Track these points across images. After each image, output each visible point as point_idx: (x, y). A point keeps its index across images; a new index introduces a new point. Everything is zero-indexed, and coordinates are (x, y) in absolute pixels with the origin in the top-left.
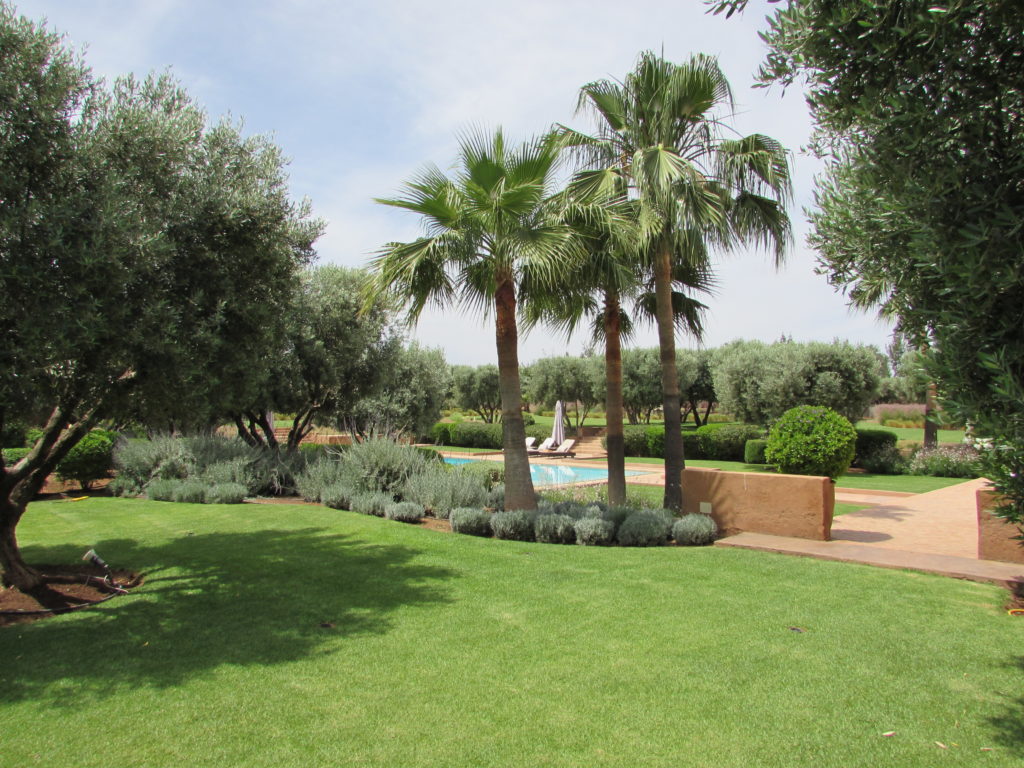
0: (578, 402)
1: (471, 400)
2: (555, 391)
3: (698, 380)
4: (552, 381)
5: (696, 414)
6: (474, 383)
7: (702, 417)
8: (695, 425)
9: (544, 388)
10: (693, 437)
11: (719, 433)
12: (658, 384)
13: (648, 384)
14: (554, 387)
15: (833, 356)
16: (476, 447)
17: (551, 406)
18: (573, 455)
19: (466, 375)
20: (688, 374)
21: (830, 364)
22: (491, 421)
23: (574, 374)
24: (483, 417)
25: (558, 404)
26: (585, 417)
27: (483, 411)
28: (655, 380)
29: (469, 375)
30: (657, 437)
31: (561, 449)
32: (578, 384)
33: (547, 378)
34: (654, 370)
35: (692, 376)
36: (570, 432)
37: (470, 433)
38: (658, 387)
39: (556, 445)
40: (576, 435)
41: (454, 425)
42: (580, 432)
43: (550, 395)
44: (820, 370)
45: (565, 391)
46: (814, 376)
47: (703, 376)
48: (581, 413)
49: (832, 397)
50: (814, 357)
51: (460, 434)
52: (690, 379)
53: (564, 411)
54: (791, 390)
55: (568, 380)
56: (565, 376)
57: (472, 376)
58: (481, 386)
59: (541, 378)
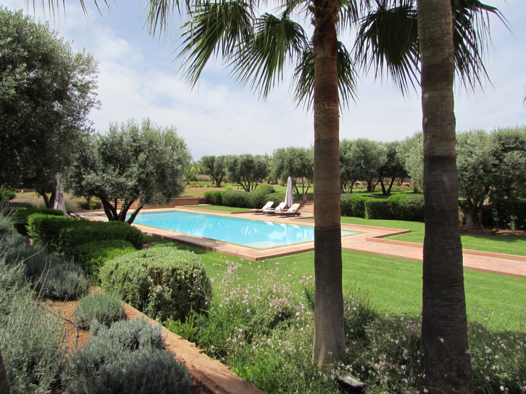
0: (304, 178)
1: (235, 176)
2: (288, 170)
3: (387, 163)
4: (286, 163)
5: (383, 185)
6: (237, 165)
7: (387, 187)
8: (382, 193)
9: (281, 168)
10: (385, 203)
11: (405, 201)
12: (359, 165)
13: (352, 165)
14: (287, 168)
15: (517, 138)
16: (238, 207)
17: (285, 180)
18: (299, 214)
19: (232, 161)
20: (380, 159)
21: (515, 145)
22: (249, 190)
23: (301, 159)
24: (244, 188)
25: (289, 179)
26: (308, 187)
27: (244, 183)
28: (356, 162)
29: (234, 160)
30: (358, 202)
31: (290, 210)
32: (304, 166)
33: (283, 161)
34: (357, 155)
35: (383, 159)
36: (298, 198)
37: (234, 197)
38: (359, 167)
39: (287, 207)
40: (302, 200)
41: (224, 193)
42: (305, 198)
43: (285, 173)
44: (506, 150)
45: (295, 170)
46: (501, 155)
47: (390, 160)
48: (306, 185)
49: (518, 173)
50: (500, 139)
51: (228, 198)
52: (381, 162)
53: (294, 184)
54: (481, 167)
55: (297, 163)
56: (295, 160)
57: (236, 161)
58: (242, 168)
59: (279, 162)
